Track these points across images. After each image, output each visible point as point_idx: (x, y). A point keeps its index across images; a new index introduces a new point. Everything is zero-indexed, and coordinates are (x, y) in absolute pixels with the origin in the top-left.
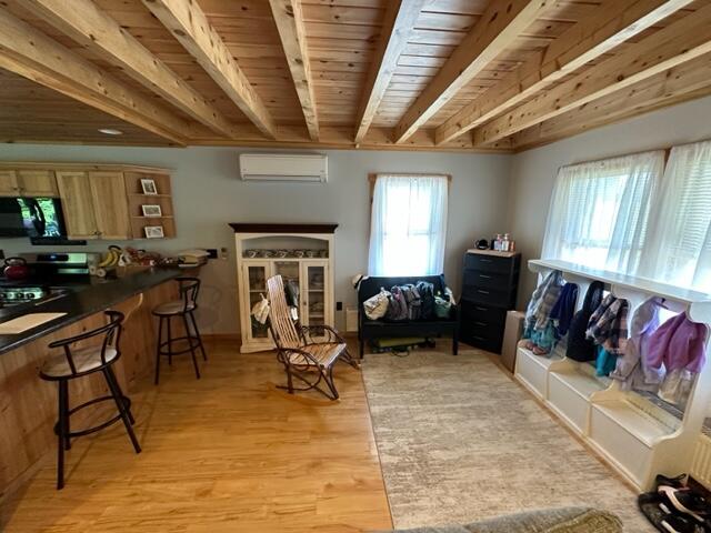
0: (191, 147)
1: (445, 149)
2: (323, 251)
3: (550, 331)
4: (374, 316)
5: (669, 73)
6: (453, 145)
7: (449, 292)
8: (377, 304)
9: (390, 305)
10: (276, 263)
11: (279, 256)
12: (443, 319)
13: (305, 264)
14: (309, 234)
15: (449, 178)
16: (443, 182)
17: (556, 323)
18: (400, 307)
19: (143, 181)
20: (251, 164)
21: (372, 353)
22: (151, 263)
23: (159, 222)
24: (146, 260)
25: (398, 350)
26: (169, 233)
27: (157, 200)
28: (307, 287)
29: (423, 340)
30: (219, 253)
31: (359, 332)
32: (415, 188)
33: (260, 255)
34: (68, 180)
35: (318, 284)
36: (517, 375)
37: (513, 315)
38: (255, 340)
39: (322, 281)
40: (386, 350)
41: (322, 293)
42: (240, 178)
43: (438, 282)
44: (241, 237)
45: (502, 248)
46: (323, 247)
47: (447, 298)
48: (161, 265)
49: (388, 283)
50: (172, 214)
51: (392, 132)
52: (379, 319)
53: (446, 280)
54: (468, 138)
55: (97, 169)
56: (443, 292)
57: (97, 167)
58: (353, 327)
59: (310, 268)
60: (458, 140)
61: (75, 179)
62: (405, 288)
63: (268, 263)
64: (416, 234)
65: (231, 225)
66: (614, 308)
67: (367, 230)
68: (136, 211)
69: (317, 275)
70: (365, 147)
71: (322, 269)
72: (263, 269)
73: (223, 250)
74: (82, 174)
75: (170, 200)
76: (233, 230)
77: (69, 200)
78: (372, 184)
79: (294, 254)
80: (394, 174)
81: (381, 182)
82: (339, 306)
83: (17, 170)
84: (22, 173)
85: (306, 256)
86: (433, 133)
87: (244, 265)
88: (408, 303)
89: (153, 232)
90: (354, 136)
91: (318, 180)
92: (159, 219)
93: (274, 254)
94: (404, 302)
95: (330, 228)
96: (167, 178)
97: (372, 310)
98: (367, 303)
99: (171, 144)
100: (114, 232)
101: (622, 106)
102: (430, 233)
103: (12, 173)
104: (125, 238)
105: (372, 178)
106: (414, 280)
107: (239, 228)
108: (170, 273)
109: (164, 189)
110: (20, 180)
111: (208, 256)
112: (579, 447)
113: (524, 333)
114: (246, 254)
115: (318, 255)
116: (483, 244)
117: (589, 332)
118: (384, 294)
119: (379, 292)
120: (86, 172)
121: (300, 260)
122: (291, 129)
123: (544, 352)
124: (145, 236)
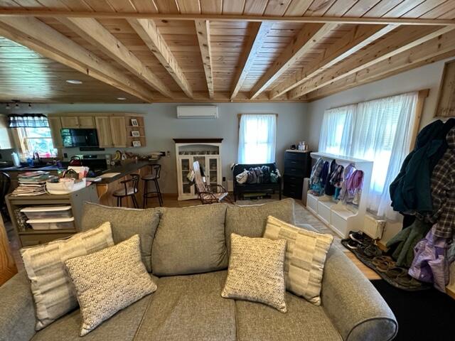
0: (153, 104)
1: (275, 101)
2: (216, 151)
3: (319, 184)
4: (241, 182)
5: (357, 73)
6: (279, 99)
7: (277, 171)
8: (242, 177)
9: (249, 177)
10: (194, 157)
11: (195, 154)
12: (274, 183)
13: (208, 157)
14: (209, 143)
15: (277, 115)
16: (274, 117)
17: (321, 180)
18: (253, 177)
19: (132, 120)
20: (183, 111)
21: (240, 200)
22: (136, 158)
23: (139, 139)
24: (134, 156)
25: (252, 198)
26: (143, 145)
27: (137, 129)
28: (209, 168)
29: (265, 194)
30: (166, 154)
31: (234, 192)
32: (260, 120)
33: (186, 154)
34: (100, 120)
35: (214, 168)
36: (308, 206)
37: (306, 179)
38: (185, 194)
39: (216, 166)
40: (247, 198)
41: (216, 172)
42: (177, 117)
43: (272, 166)
44: (178, 145)
45: (302, 148)
46: (216, 150)
47: (276, 174)
48: (141, 159)
49: (248, 167)
50: (144, 135)
51: (248, 94)
52: (243, 184)
53: (276, 165)
54: (285, 95)
55: (113, 115)
56: (275, 170)
57: (113, 114)
58: (231, 189)
59: (211, 160)
60: (281, 97)
61: (103, 120)
62: (256, 169)
63: (190, 157)
64: (261, 143)
65: (174, 139)
66: (339, 169)
67: (237, 141)
68: (129, 134)
69: (213, 163)
70: (235, 102)
71: (216, 160)
72: (188, 160)
73: (168, 152)
74: (106, 117)
75: (143, 129)
76: (174, 142)
77: (100, 129)
78: (239, 119)
79: (202, 153)
80: (249, 114)
81: (243, 118)
82: (224, 179)
83: (78, 117)
84: (81, 118)
85: (208, 154)
86: (268, 94)
87: (179, 158)
88: (257, 176)
89: (136, 144)
90: (230, 96)
91: (213, 117)
92: (138, 138)
93: (193, 153)
94: (255, 175)
95: (219, 140)
96: (142, 118)
97: (240, 180)
98: (238, 176)
99: (144, 102)
100: (120, 144)
101: (344, 85)
102: (268, 142)
103: (76, 118)
104: (125, 146)
105: (239, 116)
106: (261, 166)
107: (177, 141)
108: (145, 163)
109: (141, 123)
110: (79, 120)
111: (161, 155)
112: (326, 228)
113: (310, 187)
114: (180, 153)
115: (214, 153)
116: (293, 147)
117: (331, 181)
118: (246, 172)
119: (243, 171)
120: (109, 116)
121: (205, 155)
122: (201, 94)
123: (318, 194)
124: (132, 145)
